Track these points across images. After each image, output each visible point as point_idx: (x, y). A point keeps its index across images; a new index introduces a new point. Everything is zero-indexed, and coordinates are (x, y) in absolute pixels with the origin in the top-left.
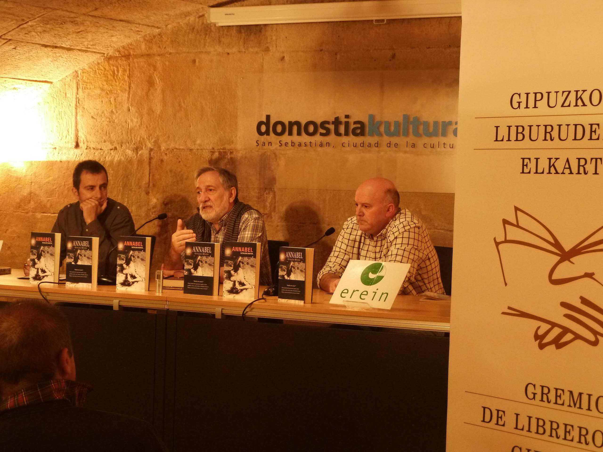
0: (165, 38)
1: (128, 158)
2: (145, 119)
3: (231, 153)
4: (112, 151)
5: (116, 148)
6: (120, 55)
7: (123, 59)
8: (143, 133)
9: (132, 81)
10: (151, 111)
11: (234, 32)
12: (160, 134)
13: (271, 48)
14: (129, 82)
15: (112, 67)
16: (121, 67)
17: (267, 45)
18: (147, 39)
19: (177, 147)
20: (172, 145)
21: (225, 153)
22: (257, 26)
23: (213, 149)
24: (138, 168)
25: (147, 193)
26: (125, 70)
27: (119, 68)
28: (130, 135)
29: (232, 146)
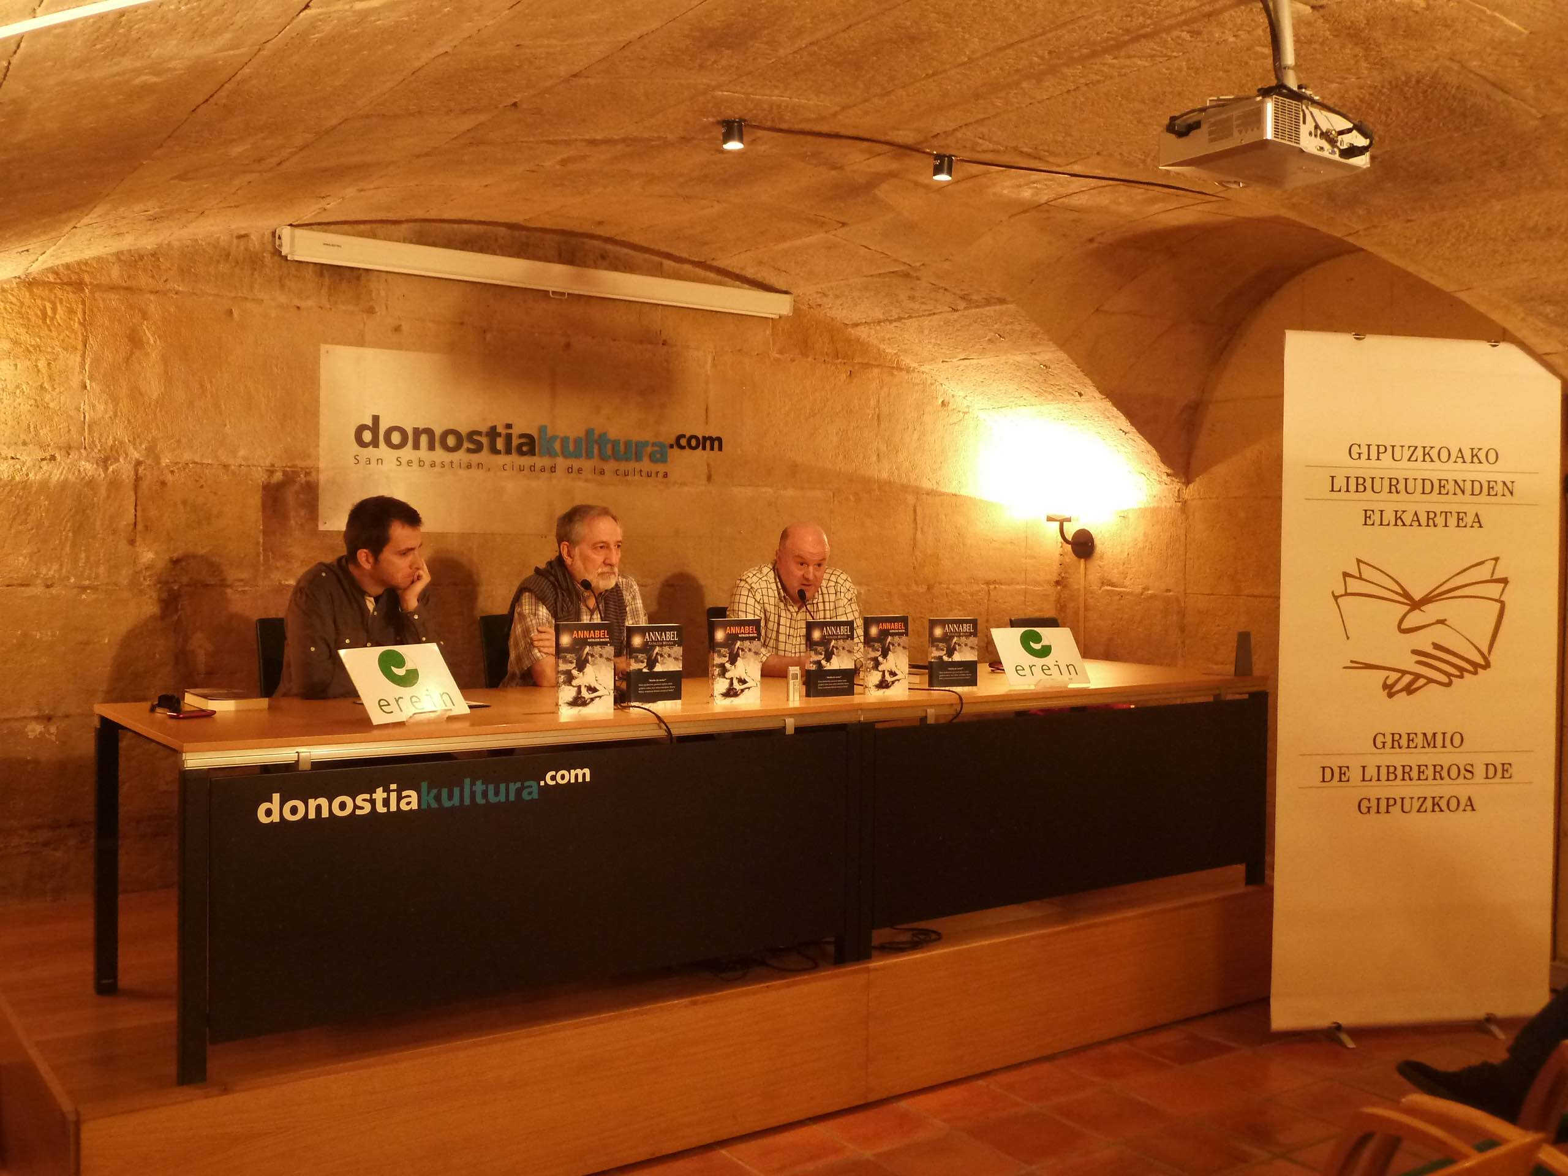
0: (165, 264)
1: (84, 478)
2: (124, 405)
3: (307, 474)
4: (45, 462)
5: (53, 458)
6: (59, 281)
7: (68, 288)
8: (121, 432)
9: (91, 333)
10: (136, 393)
11: (309, 273)
12: (160, 435)
13: (377, 310)
14: (82, 334)
15: (39, 302)
16: (61, 303)
17: (371, 304)
18: (122, 258)
19: (197, 460)
20: (187, 456)
21: (296, 473)
22: (352, 269)
23: (273, 465)
24: (108, 497)
25: (132, 542)
26: (71, 311)
27: (58, 305)
28: (89, 434)
29: (308, 463)
